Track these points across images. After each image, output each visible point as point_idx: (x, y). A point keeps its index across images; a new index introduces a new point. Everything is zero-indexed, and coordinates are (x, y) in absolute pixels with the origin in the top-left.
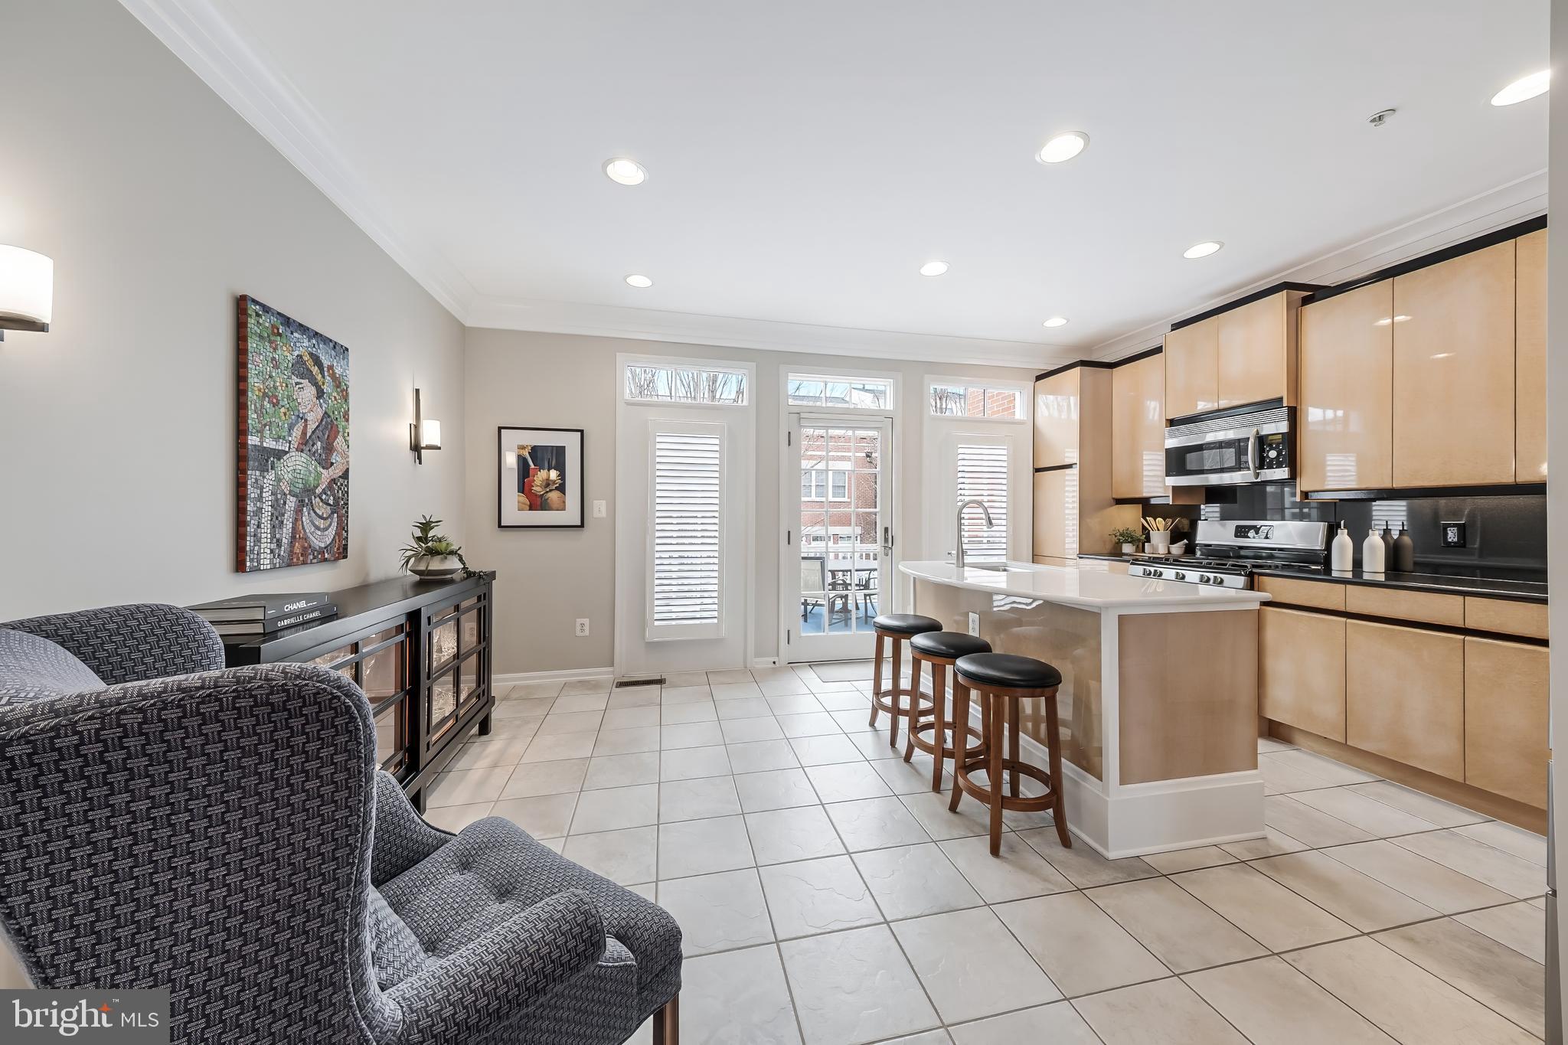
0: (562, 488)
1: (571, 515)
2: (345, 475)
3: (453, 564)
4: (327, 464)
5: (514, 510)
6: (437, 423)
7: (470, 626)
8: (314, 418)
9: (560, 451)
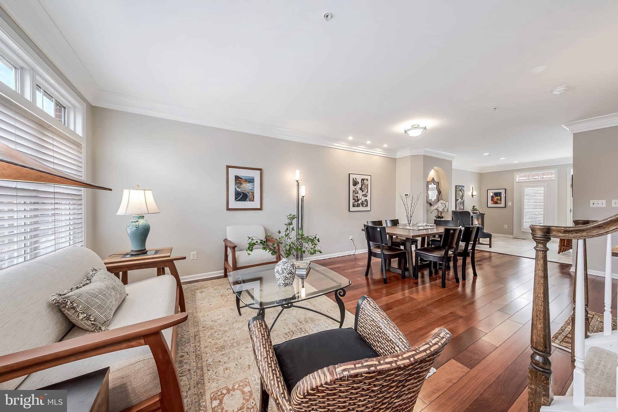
0: (501, 200)
1: (503, 205)
2: (464, 201)
3: (478, 212)
4: (462, 200)
5: (490, 204)
6: (476, 192)
7: (480, 220)
8: (461, 195)
9: (500, 193)
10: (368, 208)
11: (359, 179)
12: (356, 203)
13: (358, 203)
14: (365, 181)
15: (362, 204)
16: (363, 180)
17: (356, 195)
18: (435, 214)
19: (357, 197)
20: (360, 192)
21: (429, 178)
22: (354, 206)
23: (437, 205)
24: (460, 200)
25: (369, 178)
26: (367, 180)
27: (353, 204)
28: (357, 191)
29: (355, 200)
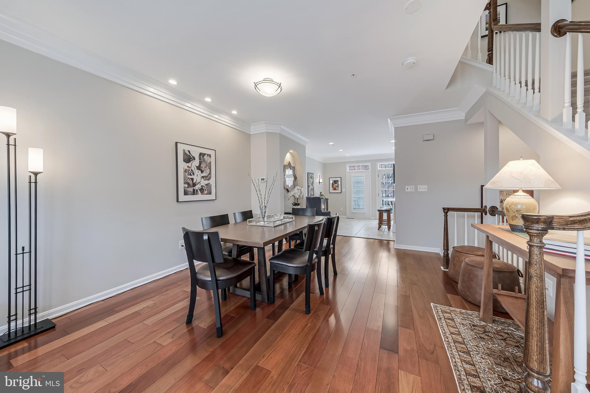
0: (338, 187)
1: (340, 191)
3: (324, 197)
4: (313, 186)
5: (332, 191)
7: (326, 204)
8: (312, 182)
9: (338, 181)
10: (212, 197)
11: (195, 153)
12: (191, 189)
13: (194, 188)
14: (205, 157)
15: (202, 190)
16: (202, 155)
17: (190, 177)
18: (292, 201)
19: (192, 179)
20: (197, 172)
21: (286, 163)
22: (186, 193)
23: (294, 191)
24: (311, 186)
25: (212, 153)
26: (210, 156)
27: (184, 190)
28: (192, 170)
29: (188, 184)
